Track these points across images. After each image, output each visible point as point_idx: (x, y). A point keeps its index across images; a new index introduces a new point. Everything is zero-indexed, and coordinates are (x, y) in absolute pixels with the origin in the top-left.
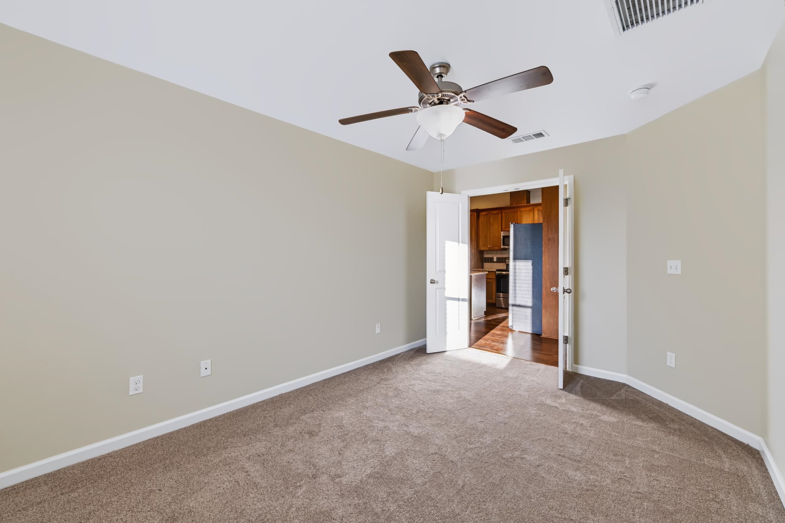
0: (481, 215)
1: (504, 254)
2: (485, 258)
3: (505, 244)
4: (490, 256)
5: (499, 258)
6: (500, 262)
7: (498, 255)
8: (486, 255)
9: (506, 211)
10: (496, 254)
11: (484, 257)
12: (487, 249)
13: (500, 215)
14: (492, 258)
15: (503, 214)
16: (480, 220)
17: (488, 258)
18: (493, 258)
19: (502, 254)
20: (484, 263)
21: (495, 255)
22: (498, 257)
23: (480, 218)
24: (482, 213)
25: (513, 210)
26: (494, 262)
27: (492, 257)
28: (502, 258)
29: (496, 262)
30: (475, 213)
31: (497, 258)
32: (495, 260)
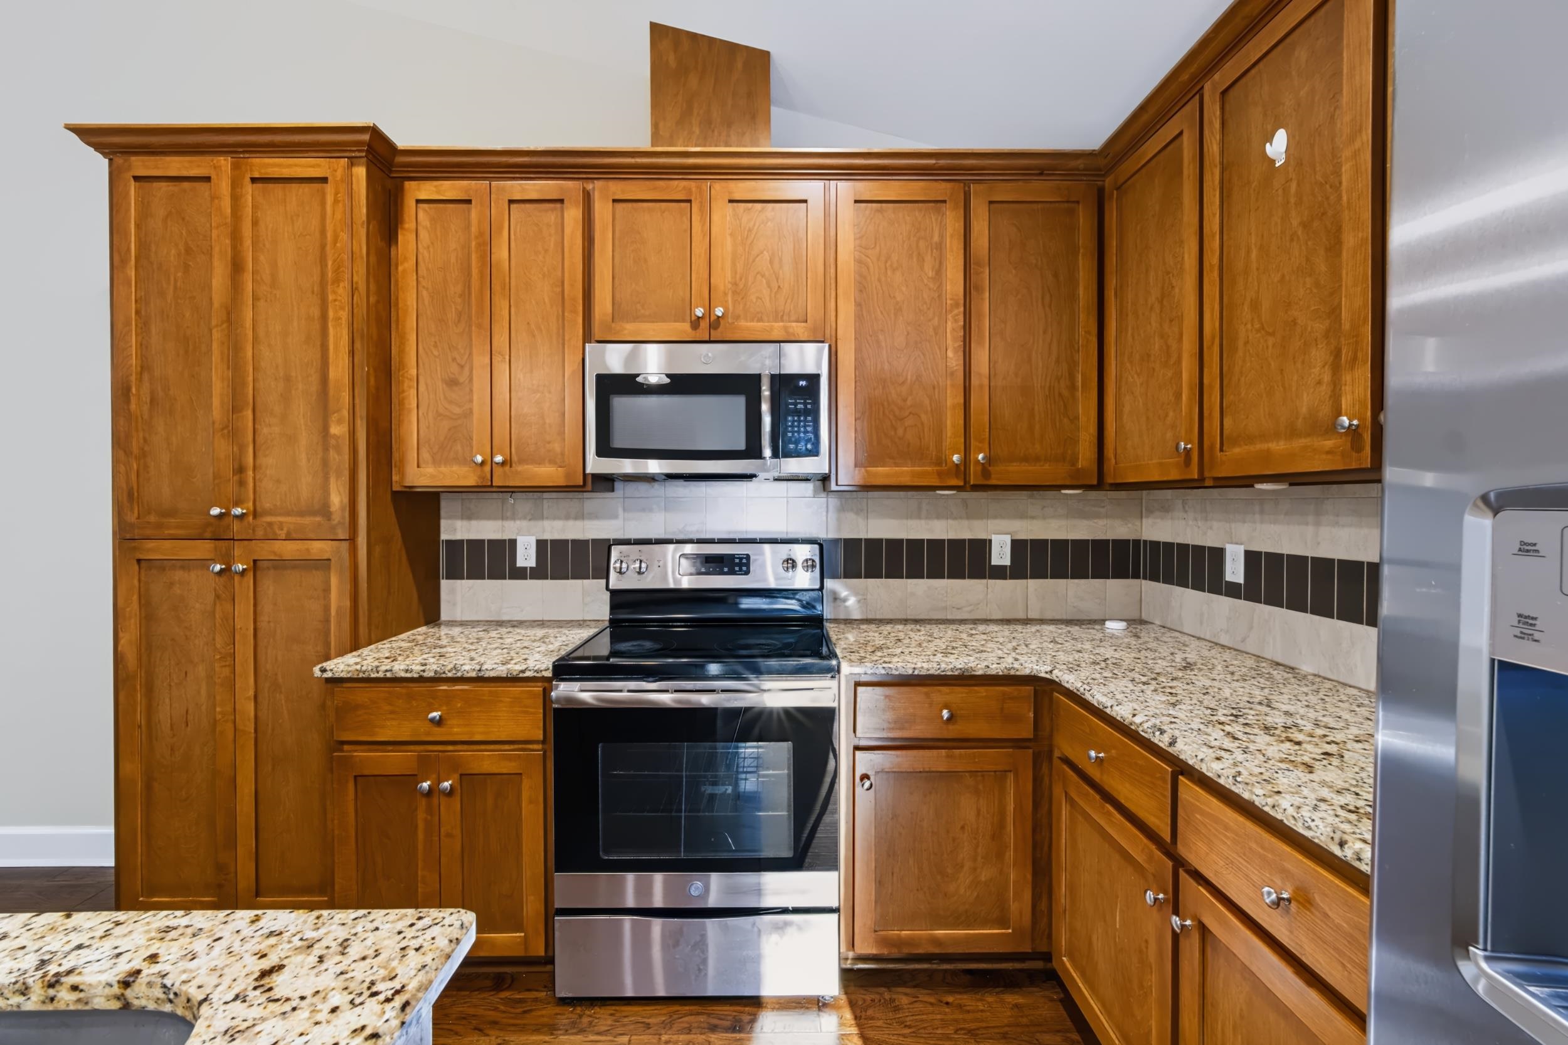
0: (410, 204)
1: (594, 516)
2: (448, 542)
3: (618, 442)
4: (486, 530)
5: (559, 545)
6: (560, 574)
7: (547, 524)
8: (459, 524)
9: (618, 189)
10: (537, 516)
11: (444, 536)
12: (471, 481)
13: (573, 215)
14: (502, 542)
15: (602, 210)
16: (406, 240)
17: (471, 542)
18: (513, 543)
19: (580, 516)
20: (445, 584)
21: (524, 524)
22: (548, 536)
23: (409, 224)
24: (427, 190)
25: (677, 188)
26: (520, 574)
27: (506, 536)
28: (580, 545)
29: (538, 573)
30: (361, 172)
31: (541, 544)
32: (526, 557)
